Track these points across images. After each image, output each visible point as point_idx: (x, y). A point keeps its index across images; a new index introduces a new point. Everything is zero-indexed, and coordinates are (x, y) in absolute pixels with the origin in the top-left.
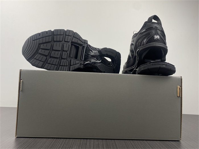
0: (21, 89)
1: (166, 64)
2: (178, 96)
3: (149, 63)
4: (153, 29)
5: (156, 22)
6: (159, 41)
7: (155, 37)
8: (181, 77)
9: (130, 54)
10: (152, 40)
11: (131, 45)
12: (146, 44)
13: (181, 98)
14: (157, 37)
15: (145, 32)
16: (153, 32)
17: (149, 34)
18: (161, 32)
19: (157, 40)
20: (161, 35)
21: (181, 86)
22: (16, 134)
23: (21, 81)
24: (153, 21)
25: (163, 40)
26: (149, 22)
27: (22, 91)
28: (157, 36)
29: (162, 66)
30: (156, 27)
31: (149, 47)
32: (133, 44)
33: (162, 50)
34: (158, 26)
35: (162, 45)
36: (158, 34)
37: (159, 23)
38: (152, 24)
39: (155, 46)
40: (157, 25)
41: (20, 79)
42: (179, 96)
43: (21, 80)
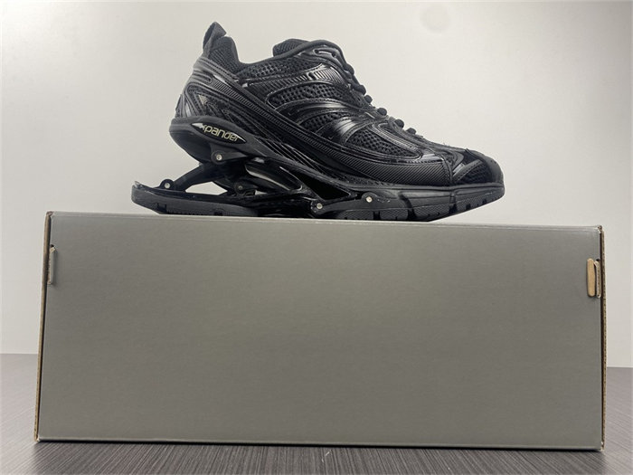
0: (50, 276)
2: (592, 293)
8: (601, 228)
13: (602, 299)
21: (601, 260)
22: (37, 430)
23: (52, 250)
27: (54, 283)
41: (48, 246)
42: (595, 296)
43: (53, 246)
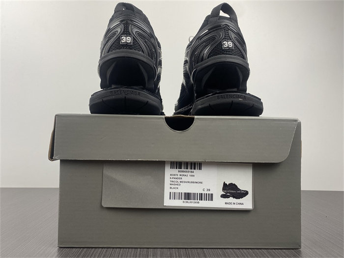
1: (245, 96)
3: (211, 95)
4: (221, 29)
5: (227, 16)
6: (233, 52)
7: (224, 44)
9: (184, 81)
10: (218, 50)
11: (184, 64)
12: (208, 58)
14: (228, 44)
15: (205, 35)
16: (222, 34)
17: (213, 39)
18: (236, 36)
19: (228, 51)
20: (236, 41)
24: (222, 14)
25: (240, 50)
26: (214, 17)
28: (228, 42)
29: (235, 100)
30: (226, 24)
31: (214, 64)
32: (187, 60)
33: (238, 70)
34: (231, 23)
35: (238, 59)
36: (231, 39)
37: (233, 18)
38: (219, 19)
39: (225, 62)
40: (228, 21)
